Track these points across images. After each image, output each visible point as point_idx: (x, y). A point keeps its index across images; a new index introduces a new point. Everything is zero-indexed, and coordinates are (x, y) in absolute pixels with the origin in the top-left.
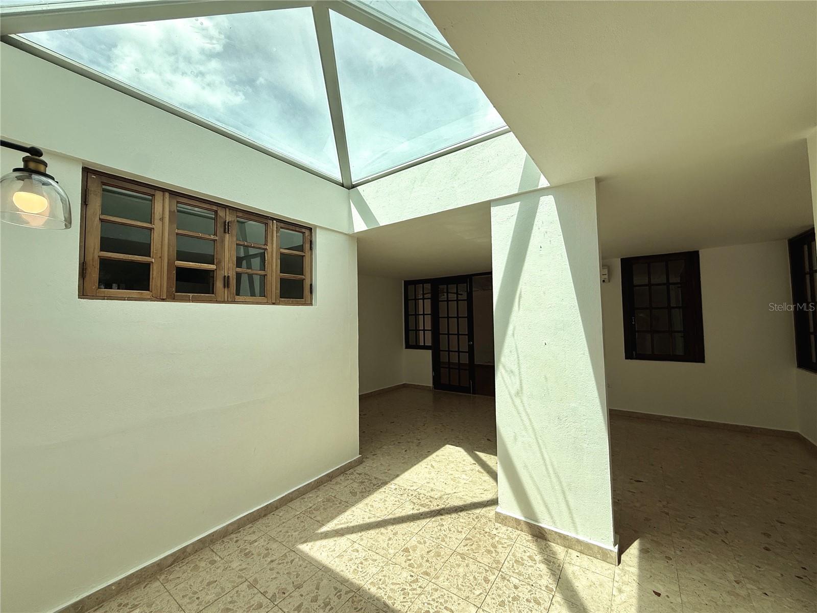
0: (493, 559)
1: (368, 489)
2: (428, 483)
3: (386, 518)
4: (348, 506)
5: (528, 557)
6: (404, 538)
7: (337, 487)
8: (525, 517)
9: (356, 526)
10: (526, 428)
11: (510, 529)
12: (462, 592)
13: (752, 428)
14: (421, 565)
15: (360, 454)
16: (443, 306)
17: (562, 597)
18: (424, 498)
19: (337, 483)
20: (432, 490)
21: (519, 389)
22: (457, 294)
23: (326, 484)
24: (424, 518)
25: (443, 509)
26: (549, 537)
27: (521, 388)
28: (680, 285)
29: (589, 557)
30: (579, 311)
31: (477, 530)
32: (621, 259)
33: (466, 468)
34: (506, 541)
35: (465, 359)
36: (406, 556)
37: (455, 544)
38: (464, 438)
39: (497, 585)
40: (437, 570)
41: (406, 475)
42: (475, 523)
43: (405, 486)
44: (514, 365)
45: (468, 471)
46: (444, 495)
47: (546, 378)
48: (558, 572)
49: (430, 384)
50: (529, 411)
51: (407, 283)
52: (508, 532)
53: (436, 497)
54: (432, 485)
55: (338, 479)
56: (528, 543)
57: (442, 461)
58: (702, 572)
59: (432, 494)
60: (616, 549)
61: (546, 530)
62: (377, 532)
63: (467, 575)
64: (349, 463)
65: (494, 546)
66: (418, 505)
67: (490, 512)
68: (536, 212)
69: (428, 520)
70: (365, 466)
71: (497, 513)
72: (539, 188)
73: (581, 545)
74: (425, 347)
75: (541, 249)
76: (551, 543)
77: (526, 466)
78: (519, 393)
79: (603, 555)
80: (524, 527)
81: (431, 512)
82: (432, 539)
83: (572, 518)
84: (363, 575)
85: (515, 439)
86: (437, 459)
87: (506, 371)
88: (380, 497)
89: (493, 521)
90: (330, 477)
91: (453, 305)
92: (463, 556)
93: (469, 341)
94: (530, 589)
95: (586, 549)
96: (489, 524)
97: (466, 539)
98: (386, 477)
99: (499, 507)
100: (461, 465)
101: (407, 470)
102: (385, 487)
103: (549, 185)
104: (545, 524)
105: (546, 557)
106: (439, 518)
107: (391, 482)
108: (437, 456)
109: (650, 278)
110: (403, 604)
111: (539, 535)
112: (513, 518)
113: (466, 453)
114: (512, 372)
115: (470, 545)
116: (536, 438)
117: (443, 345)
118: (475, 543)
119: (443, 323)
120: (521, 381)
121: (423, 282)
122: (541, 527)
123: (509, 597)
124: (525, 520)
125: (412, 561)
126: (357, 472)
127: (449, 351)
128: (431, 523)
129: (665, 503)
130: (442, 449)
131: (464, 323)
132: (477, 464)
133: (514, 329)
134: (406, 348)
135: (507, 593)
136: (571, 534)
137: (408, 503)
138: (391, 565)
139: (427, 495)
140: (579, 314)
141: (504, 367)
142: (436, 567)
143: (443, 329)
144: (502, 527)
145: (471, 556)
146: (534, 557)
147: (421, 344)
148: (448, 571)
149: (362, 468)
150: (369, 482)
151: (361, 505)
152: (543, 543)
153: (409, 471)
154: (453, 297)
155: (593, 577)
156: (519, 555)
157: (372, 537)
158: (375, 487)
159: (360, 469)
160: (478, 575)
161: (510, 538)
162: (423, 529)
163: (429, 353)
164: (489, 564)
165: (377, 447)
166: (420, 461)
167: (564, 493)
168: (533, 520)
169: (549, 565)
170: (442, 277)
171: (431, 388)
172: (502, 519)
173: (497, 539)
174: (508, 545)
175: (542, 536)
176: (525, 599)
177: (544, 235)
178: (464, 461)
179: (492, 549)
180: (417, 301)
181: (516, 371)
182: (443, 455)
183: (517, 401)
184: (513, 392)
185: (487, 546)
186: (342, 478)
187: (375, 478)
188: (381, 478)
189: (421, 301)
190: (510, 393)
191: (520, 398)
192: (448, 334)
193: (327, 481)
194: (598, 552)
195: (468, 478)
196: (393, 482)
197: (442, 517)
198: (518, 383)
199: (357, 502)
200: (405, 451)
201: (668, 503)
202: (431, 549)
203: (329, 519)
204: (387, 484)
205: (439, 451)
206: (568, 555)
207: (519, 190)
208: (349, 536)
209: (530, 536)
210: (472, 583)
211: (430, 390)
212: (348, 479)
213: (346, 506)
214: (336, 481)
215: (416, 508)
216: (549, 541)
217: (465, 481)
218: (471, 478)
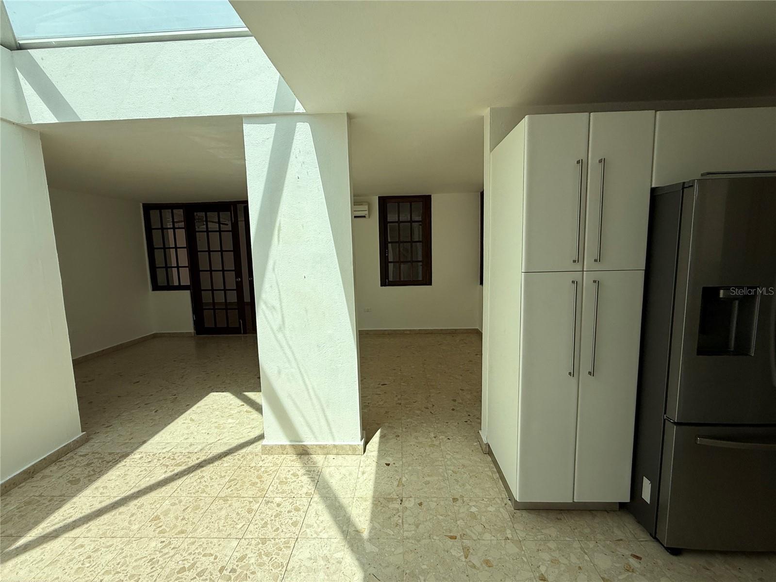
0: (258, 489)
1: (98, 470)
2: (187, 439)
3: (126, 495)
4: (65, 500)
5: (292, 475)
6: (153, 507)
7: (44, 483)
8: (291, 441)
9: (80, 518)
10: (289, 361)
11: (276, 456)
12: (223, 532)
13: (456, 330)
14: (175, 526)
15: (82, 432)
16: (201, 239)
17: (319, 496)
18: (180, 457)
19: (43, 478)
20: (191, 445)
21: (281, 323)
22: (219, 223)
23: (23, 484)
24: (179, 478)
25: (205, 461)
26: (311, 451)
27: (283, 321)
28: (421, 223)
29: (342, 456)
30: (334, 245)
31: (243, 468)
32: (379, 197)
33: (232, 412)
34: (271, 468)
35: (233, 297)
36: (155, 525)
37: (217, 490)
38: (231, 382)
39: (261, 511)
40: (195, 523)
41: (157, 438)
42: (240, 462)
43: (155, 451)
44: (276, 300)
45: (236, 413)
46: (206, 446)
47: (306, 311)
48: (317, 477)
49: (190, 328)
50: (291, 343)
51: (148, 208)
52: (275, 459)
53: (196, 451)
54: (191, 440)
55: (47, 472)
56: (293, 463)
57: (204, 412)
58: (416, 438)
59: (191, 449)
60: (362, 443)
61: (308, 446)
62: (113, 514)
63: (230, 514)
64: (64, 446)
65: (259, 477)
66: (172, 466)
67: (257, 447)
68: (293, 139)
69: (185, 478)
70: (93, 444)
71: (263, 446)
72: (295, 112)
73: (337, 449)
74: (180, 288)
75: (298, 180)
76: (312, 456)
77: (290, 396)
78: (281, 328)
79: (353, 449)
80: (290, 450)
81: (189, 468)
82: (189, 495)
83: (330, 429)
84: (93, 569)
85: (279, 372)
86: (199, 411)
87: (267, 307)
88: (118, 473)
89: (260, 454)
90: (30, 474)
91: (215, 237)
92: (225, 500)
93: (236, 278)
94: (292, 501)
95: (340, 450)
96: (255, 458)
97: (230, 481)
98: (127, 448)
99: (265, 440)
100: (227, 410)
101: (157, 432)
102: (125, 461)
103: (305, 111)
104: (309, 441)
105: (307, 469)
106: (199, 471)
107: (135, 452)
108: (198, 407)
109: (399, 217)
110: (150, 575)
111: (303, 452)
112: (279, 445)
113: (233, 397)
114: (274, 308)
115: (234, 485)
116: (299, 368)
117: (205, 283)
118: (240, 481)
119: (203, 258)
120: (283, 315)
121: (172, 207)
122: (304, 445)
123: (272, 516)
124: (290, 444)
125: (164, 527)
126: (80, 453)
127: (213, 290)
128: (189, 479)
129: (399, 397)
130: (205, 399)
131: (230, 258)
132: (245, 405)
133: (275, 263)
134: (154, 289)
135: (270, 513)
136: (330, 442)
137: (158, 468)
138: (134, 542)
139: (184, 452)
140: (334, 248)
141: (265, 303)
142: (194, 521)
143: (203, 264)
144: (268, 457)
145: (235, 495)
146: (297, 472)
147: (175, 284)
148: (209, 519)
149: (88, 447)
150: (100, 461)
151: (88, 492)
152: (306, 457)
153: (161, 433)
154: (213, 226)
155: (343, 471)
156: (283, 476)
157: (105, 522)
158: (110, 464)
159: (83, 450)
160: (241, 510)
161: (275, 464)
162: (179, 489)
163: (186, 295)
164: (253, 495)
165: (112, 417)
166: (176, 418)
167: (323, 410)
168: (297, 441)
169: (309, 475)
170: (196, 202)
171: (193, 334)
172: (269, 450)
173: (263, 469)
174: (273, 472)
175: (305, 452)
176: (287, 511)
177: (302, 165)
178: (230, 405)
179: (257, 481)
180: (165, 230)
181: (278, 306)
182: (206, 405)
183: (280, 336)
184: (275, 328)
185: (252, 479)
186: (54, 468)
187: (110, 454)
188: (118, 451)
189: (171, 232)
190: (272, 329)
191: (282, 333)
192: (211, 271)
193: (25, 480)
194: (350, 449)
195: (234, 421)
196: (138, 450)
197: (203, 469)
198: (280, 317)
199: (79, 491)
200: (156, 412)
201: (402, 396)
202: (188, 505)
203: (31, 525)
204: (129, 455)
205: (202, 401)
206: (327, 460)
207: (274, 110)
208: (67, 535)
209: (294, 456)
210: (235, 520)
211: (192, 337)
212: (65, 467)
213: (62, 500)
214: (42, 475)
215: (168, 471)
216: (311, 454)
217: (231, 425)
218: (238, 420)
